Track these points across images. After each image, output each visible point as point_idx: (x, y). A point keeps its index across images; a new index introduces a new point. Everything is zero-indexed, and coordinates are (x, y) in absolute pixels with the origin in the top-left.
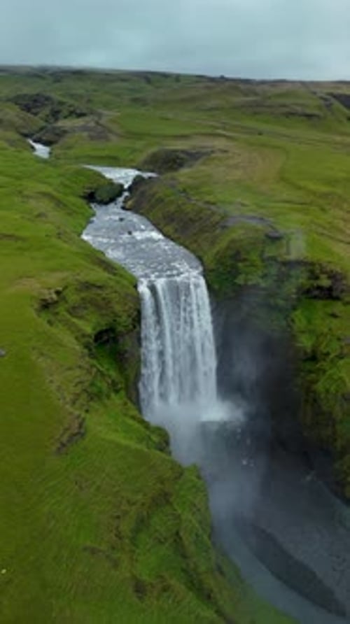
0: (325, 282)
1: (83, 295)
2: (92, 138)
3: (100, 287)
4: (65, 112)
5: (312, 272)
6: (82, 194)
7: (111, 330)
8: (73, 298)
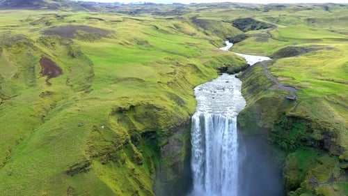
0: (317, 135)
1: (147, 110)
2: (257, 40)
3: (159, 109)
4: (259, 27)
5: (309, 127)
6: (220, 67)
7: (154, 132)
8: (140, 111)
